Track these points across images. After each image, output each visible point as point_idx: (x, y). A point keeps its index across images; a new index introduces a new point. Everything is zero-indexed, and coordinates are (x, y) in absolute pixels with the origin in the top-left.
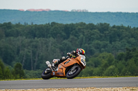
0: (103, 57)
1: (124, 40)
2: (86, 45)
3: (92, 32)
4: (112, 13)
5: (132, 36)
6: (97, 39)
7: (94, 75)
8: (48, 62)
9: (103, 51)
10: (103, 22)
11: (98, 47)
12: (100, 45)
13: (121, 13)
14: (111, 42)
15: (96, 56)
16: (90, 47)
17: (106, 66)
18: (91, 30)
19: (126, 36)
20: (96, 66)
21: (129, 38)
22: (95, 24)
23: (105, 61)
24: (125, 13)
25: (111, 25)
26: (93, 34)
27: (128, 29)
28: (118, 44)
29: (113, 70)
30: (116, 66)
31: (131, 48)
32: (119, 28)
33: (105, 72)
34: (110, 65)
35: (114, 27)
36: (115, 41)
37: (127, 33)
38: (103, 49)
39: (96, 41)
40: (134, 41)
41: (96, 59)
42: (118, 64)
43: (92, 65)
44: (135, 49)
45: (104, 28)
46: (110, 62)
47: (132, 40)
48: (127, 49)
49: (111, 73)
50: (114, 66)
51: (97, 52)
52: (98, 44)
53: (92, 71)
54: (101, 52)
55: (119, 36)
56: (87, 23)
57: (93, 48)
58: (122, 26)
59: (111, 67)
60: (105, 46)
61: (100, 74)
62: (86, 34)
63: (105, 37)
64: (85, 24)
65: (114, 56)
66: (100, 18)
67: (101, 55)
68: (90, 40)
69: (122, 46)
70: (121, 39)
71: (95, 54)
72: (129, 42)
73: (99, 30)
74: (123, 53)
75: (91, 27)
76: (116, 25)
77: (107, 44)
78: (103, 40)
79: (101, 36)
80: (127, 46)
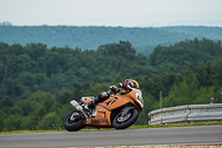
0: (37, 100)
1: (70, 71)
2: (10, 79)
3: (19, 58)
4: (51, 27)
5: (83, 65)
6: (28, 70)
7: (23, 129)
8: (74, 103)
9: (36, 89)
10: (37, 42)
11: (28, 83)
12: (31, 79)
13: (65, 27)
14: (49, 74)
15: (25, 98)
16: (16, 83)
17: (42, 113)
18: (17, 54)
19: (74, 64)
20: (25, 114)
21: (79, 67)
22: (24, 45)
23: (40, 106)
24: (72, 27)
25: (49, 47)
26: (21, 62)
27: (77, 52)
28: (60, 77)
29: (53, 120)
30: (58, 113)
31: (81, 84)
32: (61, 50)
33: (40, 124)
34: (48, 112)
35: (54, 49)
36: (55, 72)
37: (75, 59)
38: (36, 86)
39: (26, 74)
40: (87, 72)
41: (25, 101)
42: (61, 111)
43: (19, 112)
44: (88, 85)
45: (37, 51)
46: (48, 107)
47: (83, 70)
48: (76, 86)
49: (50, 125)
50: (54, 114)
51: (27, 91)
52: (28, 78)
53: (20, 121)
54: (33, 90)
55: (62, 64)
56: (10, 44)
57: (21, 85)
58: (67, 49)
59: (50, 115)
60: (39, 81)
61: (31, 127)
62: (8, 61)
63: (40, 65)
64: (6, 45)
65: (54, 97)
66: (31, 35)
67: (33, 95)
68: (15, 71)
69: (67, 81)
70: (66, 69)
71: (24, 95)
72: (78, 74)
73: (30, 55)
74: (69, 91)
75: (17, 49)
76: (58, 47)
77: (43, 79)
78: (37, 71)
79: (33, 66)
80: (76, 80)
